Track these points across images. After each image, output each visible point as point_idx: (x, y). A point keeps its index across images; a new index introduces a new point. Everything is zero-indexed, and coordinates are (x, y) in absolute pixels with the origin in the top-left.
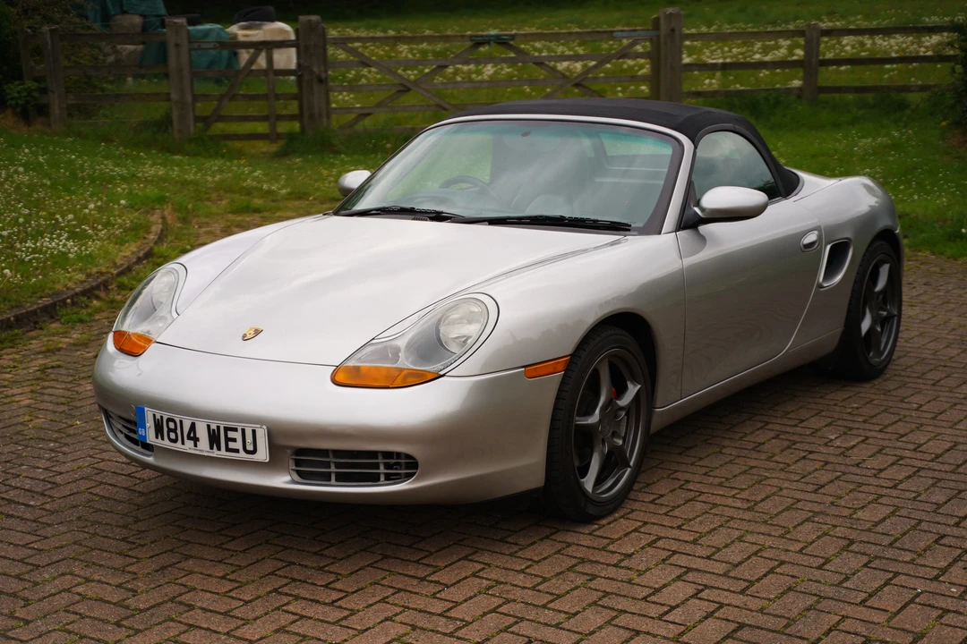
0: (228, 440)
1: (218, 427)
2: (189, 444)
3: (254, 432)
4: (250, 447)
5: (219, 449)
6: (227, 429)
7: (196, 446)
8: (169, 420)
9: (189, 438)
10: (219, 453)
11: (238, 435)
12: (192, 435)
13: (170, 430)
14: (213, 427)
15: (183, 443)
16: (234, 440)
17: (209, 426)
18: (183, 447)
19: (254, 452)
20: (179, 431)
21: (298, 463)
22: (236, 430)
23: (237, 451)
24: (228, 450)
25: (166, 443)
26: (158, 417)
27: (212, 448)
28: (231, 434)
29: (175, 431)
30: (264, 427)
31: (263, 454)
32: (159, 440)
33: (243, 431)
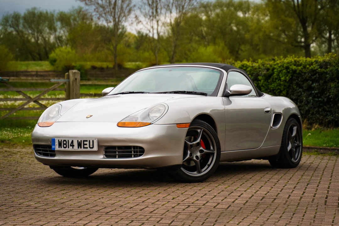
0: (84, 144)
1: (81, 141)
2: (71, 148)
3: (93, 141)
4: (91, 146)
5: (81, 148)
6: (84, 141)
7: (73, 148)
8: (64, 141)
9: (71, 146)
10: (81, 149)
11: (88, 143)
12: (72, 145)
13: (64, 144)
14: (79, 141)
15: (68, 148)
16: (86, 144)
17: (78, 141)
18: (68, 149)
19: (93, 148)
20: (67, 144)
21: (106, 152)
22: (87, 141)
23: (87, 148)
24: (84, 148)
25: (63, 149)
26: (60, 140)
27: (78, 148)
28: (85, 143)
29: (66, 144)
30: (96, 139)
31: (96, 148)
32: (60, 148)
33: (89, 141)
